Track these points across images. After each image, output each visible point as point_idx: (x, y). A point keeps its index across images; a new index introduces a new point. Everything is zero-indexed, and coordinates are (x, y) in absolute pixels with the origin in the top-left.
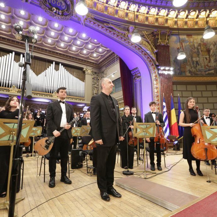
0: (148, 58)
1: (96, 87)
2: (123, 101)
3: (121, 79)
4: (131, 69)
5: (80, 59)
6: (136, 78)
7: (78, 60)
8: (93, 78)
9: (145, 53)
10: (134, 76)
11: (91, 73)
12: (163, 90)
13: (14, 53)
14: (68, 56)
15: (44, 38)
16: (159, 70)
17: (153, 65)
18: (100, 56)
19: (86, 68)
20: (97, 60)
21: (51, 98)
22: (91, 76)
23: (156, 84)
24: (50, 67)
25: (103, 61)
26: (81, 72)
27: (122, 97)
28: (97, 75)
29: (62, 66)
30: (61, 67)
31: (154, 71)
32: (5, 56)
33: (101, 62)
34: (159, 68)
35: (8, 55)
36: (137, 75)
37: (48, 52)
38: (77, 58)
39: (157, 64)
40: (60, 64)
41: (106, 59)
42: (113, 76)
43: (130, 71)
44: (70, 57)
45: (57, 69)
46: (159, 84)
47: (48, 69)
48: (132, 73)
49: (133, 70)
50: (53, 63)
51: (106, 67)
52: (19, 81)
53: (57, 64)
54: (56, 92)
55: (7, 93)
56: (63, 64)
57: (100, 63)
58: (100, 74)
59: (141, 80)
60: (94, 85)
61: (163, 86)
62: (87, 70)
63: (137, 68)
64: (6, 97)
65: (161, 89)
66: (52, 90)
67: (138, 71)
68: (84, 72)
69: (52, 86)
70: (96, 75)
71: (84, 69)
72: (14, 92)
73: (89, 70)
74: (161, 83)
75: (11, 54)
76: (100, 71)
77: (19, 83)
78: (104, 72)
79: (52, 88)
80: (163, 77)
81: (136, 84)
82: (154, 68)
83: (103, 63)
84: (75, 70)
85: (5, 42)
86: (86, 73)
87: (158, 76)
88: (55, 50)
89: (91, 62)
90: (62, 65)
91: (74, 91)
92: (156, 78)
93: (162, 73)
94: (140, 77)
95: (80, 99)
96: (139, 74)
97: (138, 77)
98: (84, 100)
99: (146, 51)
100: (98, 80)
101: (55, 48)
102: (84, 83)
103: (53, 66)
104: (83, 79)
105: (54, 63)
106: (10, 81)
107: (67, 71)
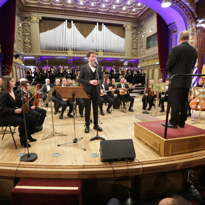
0: (187, 10)
1: (135, 42)
2: (158, 56)
3: (157, 34)
4: (168, 23)
5: (120, 16)
6: (172, 33)
7: (118, 17)
8: (132, 34)
9: (183, 6)
10: (171, 30)
11: (131, 29)
12: (198, 45)
13: (66, 21)
14: (109, 15)
15: (88, 3)
16: (197, 23)
17: (191, 18)
18: (138, 10)
19: (126, 24)
20: (136, 14)
22: (130, 31)
23: (192, 39)
24: (94, 28)
25: (142, 15)
26: (121, 28)
27: (158, 52)
28: (137, 30)
29: (105, 26)
31: (191, 24)
32: (61, 25)
33: (140, 16)
34: (197, 21)
35: (63, 23)
36: (174, 30)
37: (92, 14)
38: (117, 16)
39: (196, 17)
40: (103, 24)
41: (145, 12)
42: (151, 31)
43: (167, 26)
44: (111, 15)
45: (100, 29)
46: (195, 39)
47: (93, 30)
48: (169, 28)
49: (170, 24)
50: (96, 25)
51: (146, 21)
52: (73, 44)
53: (100, 24)
54: (100, 50)
55: (66, 55)
57: (139, 18)
58: (139, 28)
59: (177, 35)
60: (133, 40)
61: (200, 40)
62: (127, 26)
63: (174, 22)
64: (66, 58)
65: (196, 44)
66: (98, 49)
67: (175, 25)
68: (124, 29)
69: (97, 46)
70: (135, 30)
71: (124, 26)
72: (71, 54)
73: (128, 26)
74: (198, 38)
75: (64, 22)
76: (139, 25)
77: (73, 46)
78: (143, 26)
79: (97, 47)
80: (200, 30)
81: (172, 39)
82: (192, 22)
83: (142, 17)
84: (116, 27)
85: (60, 12)
86: (126, 29)
87: (195, 30)
88: (97, 12)
89: (130, 18)
90: (104, 25)
91: (115, 48)
92: (192, 33)
93: (201, 26)
94: (176, 32)
95: (121, 55)
96: (176, 29)
97: (174, 32)
98: (124, 55)
99: (185, 3)
100: (138, 34)
101: (97, 10)
102: (124, 39)
103: (97, 27)
104: (123, 36)
105: (98, 24)
106: (67, 46)
107: (109, 30)
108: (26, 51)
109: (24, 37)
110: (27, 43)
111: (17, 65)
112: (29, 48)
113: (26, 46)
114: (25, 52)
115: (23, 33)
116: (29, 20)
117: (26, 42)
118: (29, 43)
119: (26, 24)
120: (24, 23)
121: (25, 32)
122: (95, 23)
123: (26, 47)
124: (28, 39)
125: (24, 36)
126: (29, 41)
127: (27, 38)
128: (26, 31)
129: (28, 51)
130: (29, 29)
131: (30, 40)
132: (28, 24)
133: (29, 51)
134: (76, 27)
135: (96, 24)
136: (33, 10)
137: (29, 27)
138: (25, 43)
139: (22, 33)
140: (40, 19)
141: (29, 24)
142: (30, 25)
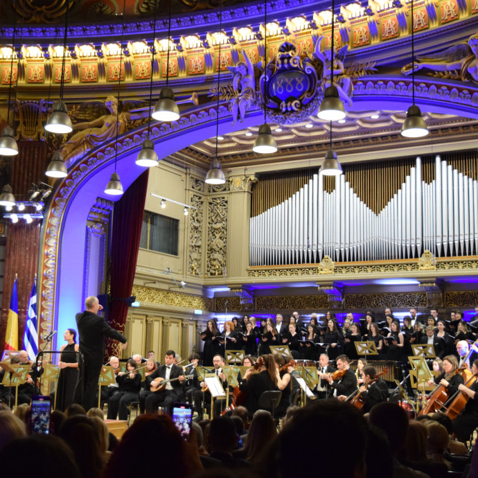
14: (446, 129)
21: (416, 273)
24: (408, 177)
29: (444, 163)
30: (441, 166)
32: (306, 186)
35: (311, 181)
40: (438, 159)
45: (428, 176)
47: (403, 184)
53: (428, 160)
54: (427, 251)
56: (445, 156)
66: (418, 245)
69: (418, 236)
75: (315, 176)
79: (418, 241)
90: (442, 160)
103: (416, 171)
105: (418, 161)
106: (320, 247)
107: (461, 174)
108: (213, 272)
109: (211, 235)
110: (217, 249)
111: (185, 318)
112: (220, 262)
113: (214, 260)
114: (209, 275)
115: (209, 223)
116: (227, 189)
117: (215, 247)
118: (221, 249)
119: (219, 198)
120: (215, 199)
121: (215, 221)
122: (410, 161)
123: (212, 262)
124: (221, 238)
125: (213, 231)
126: (221, 243)
127: (218, 236)
128: (218, 217)
129: (217, 273)
130: (224, 212)
131: (225, 240)
132: (223, 198)
133: (220, 272)
134: (347, 183)
135: (414, 164)
136: (234, 161)
137: (225, 205)
138: (212, 250)
139: (208, 225)
140: (250, 180)
141: (226, 199)
142: (226, 202)
